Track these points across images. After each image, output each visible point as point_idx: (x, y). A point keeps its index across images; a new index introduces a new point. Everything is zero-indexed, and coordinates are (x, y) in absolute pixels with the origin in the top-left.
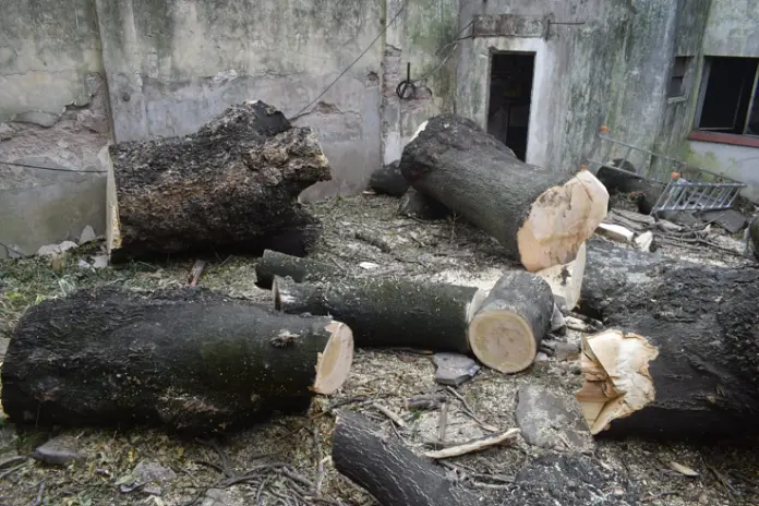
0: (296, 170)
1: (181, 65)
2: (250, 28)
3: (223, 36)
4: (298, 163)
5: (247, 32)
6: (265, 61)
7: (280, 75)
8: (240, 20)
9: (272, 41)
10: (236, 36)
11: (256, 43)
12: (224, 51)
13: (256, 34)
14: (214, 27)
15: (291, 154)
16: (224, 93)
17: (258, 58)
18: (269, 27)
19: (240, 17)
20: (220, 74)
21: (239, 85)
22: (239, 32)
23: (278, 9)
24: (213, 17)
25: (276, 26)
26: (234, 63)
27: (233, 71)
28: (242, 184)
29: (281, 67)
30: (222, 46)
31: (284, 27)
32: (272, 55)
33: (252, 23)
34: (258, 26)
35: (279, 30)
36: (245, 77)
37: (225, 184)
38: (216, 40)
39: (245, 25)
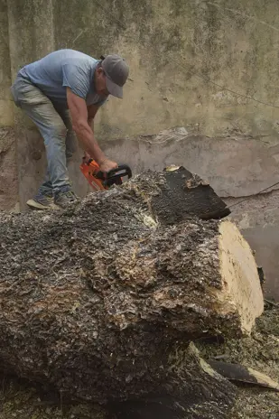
0: (165, 310)
1: (113, 121)
2: (212, 75)
3: (172, 85)
4: (172, 296)
5: (207, 81)
6: (230, 117)
7: (251, 137)
8: (198, 66)
9: (243, 92)
10: (191, 86)
11: (219, 94)
12: (172, 105)
13: (220, 83)
14: (161, 75)
15: (164, 273)
16: (167, 156)
17: (220, 113)
18: (241, 74)
19: (199, 62)
20: (164, 132)
21: (190, 147)
22: (197, 80)
23: (256, 50)
24: (162, 62)
25: (250, 74)
26: (185, 121)
27: (183, 129)
28: (67, 313)
29: (253, 126)
30: (170, 98)
31: (263, 74)
32: (241, 110)
33: (216, 68)
34: (224, 74)
35: (255, 77)
36: (199, 138)
37: (41, 307)
38: (162, 90)
39: (205, 72)
